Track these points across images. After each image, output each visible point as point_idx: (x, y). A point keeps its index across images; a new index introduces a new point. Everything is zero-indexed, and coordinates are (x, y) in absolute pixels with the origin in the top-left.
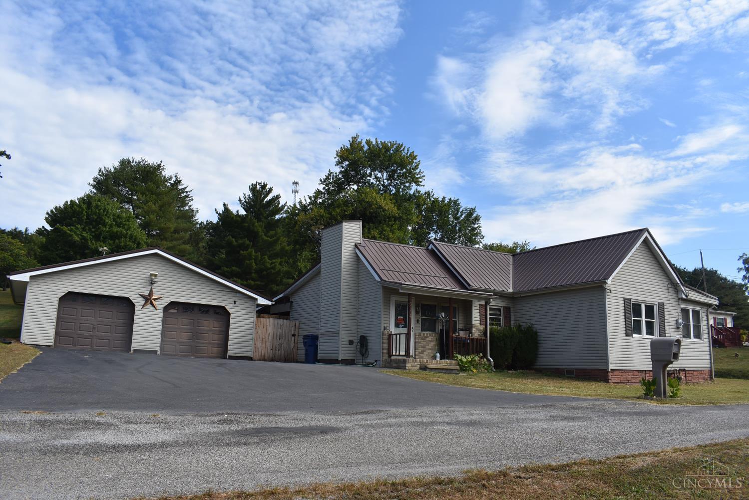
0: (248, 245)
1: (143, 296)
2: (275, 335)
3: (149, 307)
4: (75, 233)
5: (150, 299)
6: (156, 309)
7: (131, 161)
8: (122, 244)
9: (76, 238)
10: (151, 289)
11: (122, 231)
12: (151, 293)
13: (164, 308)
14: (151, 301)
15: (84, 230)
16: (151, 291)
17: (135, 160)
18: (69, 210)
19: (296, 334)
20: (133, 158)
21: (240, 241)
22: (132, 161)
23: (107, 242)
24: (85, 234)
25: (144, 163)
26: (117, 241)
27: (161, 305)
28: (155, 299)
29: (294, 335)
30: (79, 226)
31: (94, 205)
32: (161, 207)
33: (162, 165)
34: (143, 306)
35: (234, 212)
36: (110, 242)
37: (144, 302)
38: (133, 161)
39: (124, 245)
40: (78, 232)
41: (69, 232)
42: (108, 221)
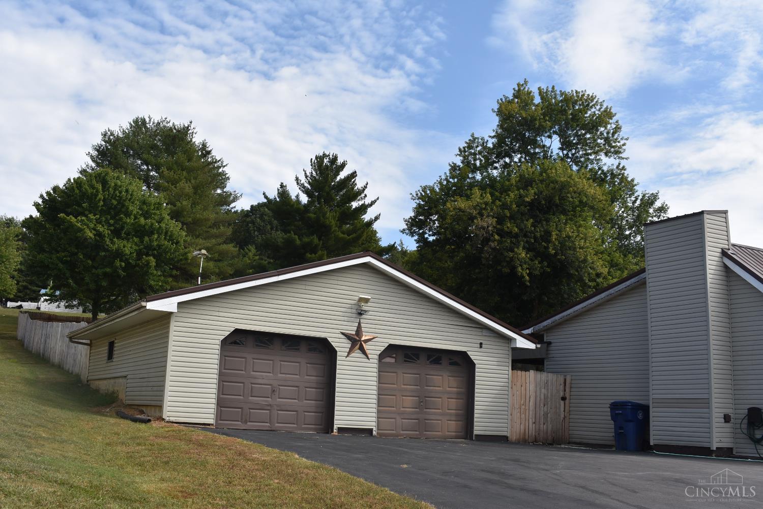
0: (316, 246)
1: (348, 336)
2: (538, 399)
3: (357, 354)
4: (88, 227)
5: (360, 341)
6: (368, 358)
7: (147, 120)
8: (155, 243)
9: (90, 234)
10: (359, 324)
11: (152, 224)
12: (359, 331)
13: (379, 355)
14: (361, 345)
15: (99, 221)
16: (359, 327)
17: (152, 120)
18: (77, 191)
19: (567, 396)
20: (149, 117)
21: (306, 240)
22: (148, 122)
23: (131, 240)
24: (100, 228)
25: (165, 123)
26: (146, 239)
27: (375, 349)
28: (366, 341)
29: (564, 399)
30: (91, 216)
31: (113, 184)
32: (196, 188)
33: (192, 127)
34: (349, 353)
35: (293, 197)
36: (136, 239)
37: (349, 346)
38: (150, 120)
39: (157, 245)
40: (92, 226)
41: (79, 225)
42: (134, 209)
